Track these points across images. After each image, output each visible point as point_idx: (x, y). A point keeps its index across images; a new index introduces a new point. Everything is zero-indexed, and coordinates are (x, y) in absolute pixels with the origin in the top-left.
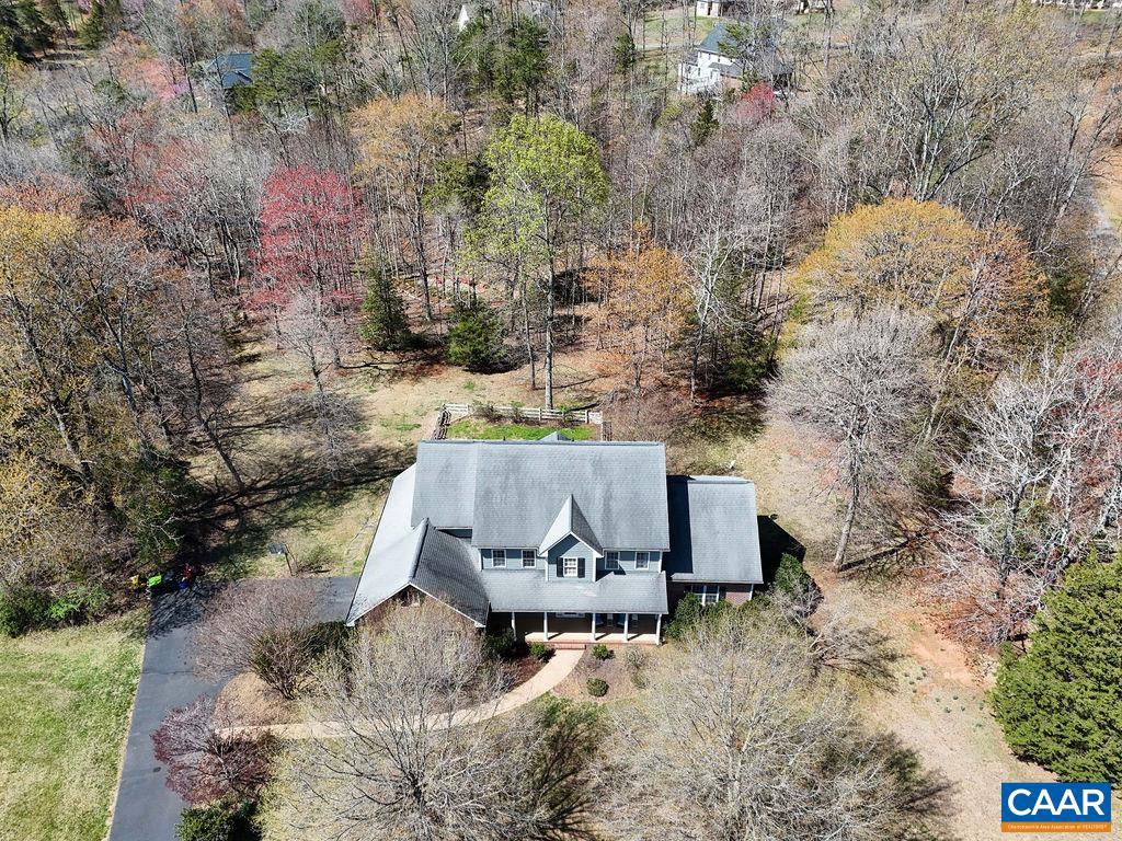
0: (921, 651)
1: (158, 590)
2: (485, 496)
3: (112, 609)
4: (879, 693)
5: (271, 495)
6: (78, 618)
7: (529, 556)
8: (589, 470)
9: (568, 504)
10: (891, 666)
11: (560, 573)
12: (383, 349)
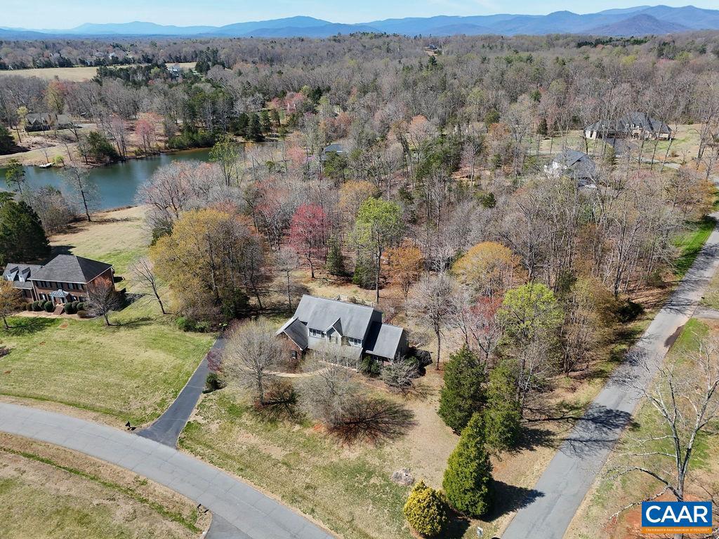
3: (212, 331)
5: (269, 312)
6: (202, 330)
7: (322, 333)
8: (349, 311)
9: (338, 320)
11: (331, 341)
12: (332, 274)
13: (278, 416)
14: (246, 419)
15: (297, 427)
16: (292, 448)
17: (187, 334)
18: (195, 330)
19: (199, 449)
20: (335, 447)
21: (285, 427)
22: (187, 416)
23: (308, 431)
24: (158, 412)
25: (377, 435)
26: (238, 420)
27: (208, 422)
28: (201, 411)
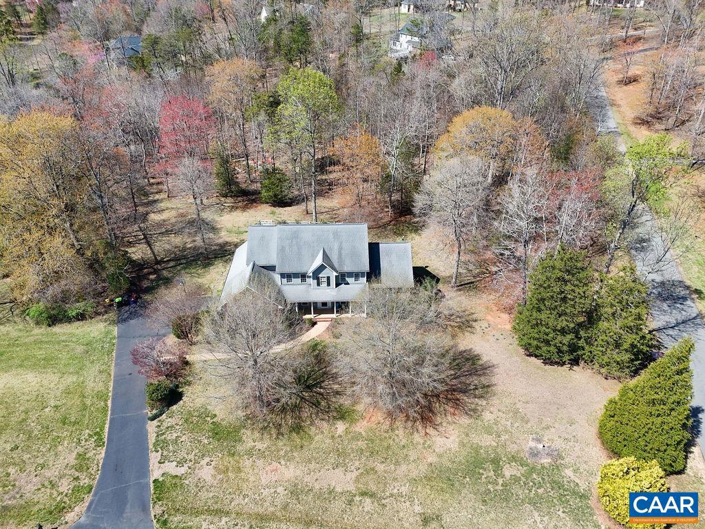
0: (489, 318)
1: (120, 305)
2: (282, 250)
3: (97, 314)
4: (467, 334)
5: (172, 264)
6: (81, 317)
7: (303, 276)
8: (331, 236)
9: (322, 252)
10: (474, 324)
11: (318, 285)
12: (225, 196)
13: (300, 418)
14: (250, 439)
15: (341, 427)
16: (357, 464)
17: (58, 329)
18: (69, 320)
20: (417, 438)
21: (322, 432)
22: (144, 470)
23: (361, 427)
24: (85, 481)
25: (458, 400)
26: (240, 448)
27: (189, 468)
28: (165, 453)
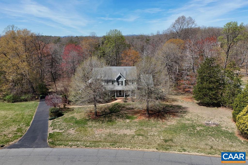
3: (32, 100)
4: (175, 102)
8: (123, 70)
10: (178, 100)
11: (118, 85)
13: (111, 119)
15: (128, 121)
16: (135, 128)
18: (21, 101)
19: (70, 143)
20: (160, 122)
21: (121, 122)
22: (45, 131)
23: (136, 120)
24: (20, 134)
25: (175, 114)
26: (86, 126)
27: (65, 130)
28: (55, 127)
